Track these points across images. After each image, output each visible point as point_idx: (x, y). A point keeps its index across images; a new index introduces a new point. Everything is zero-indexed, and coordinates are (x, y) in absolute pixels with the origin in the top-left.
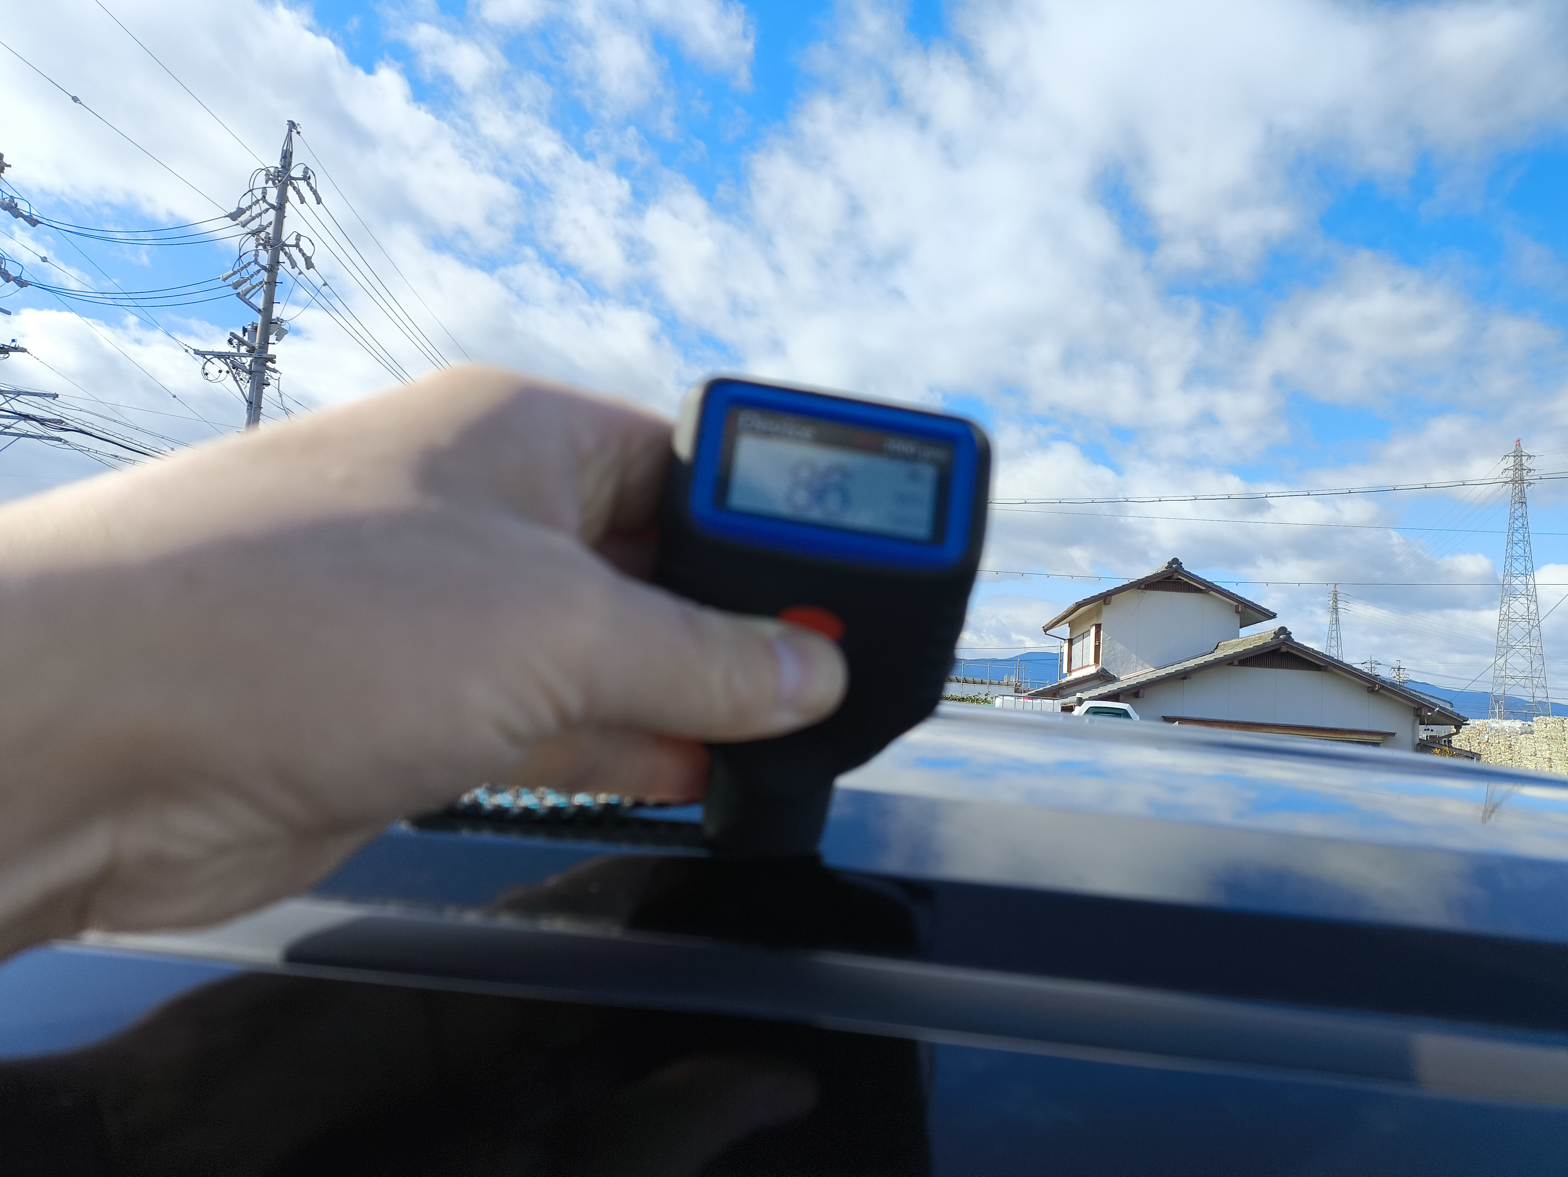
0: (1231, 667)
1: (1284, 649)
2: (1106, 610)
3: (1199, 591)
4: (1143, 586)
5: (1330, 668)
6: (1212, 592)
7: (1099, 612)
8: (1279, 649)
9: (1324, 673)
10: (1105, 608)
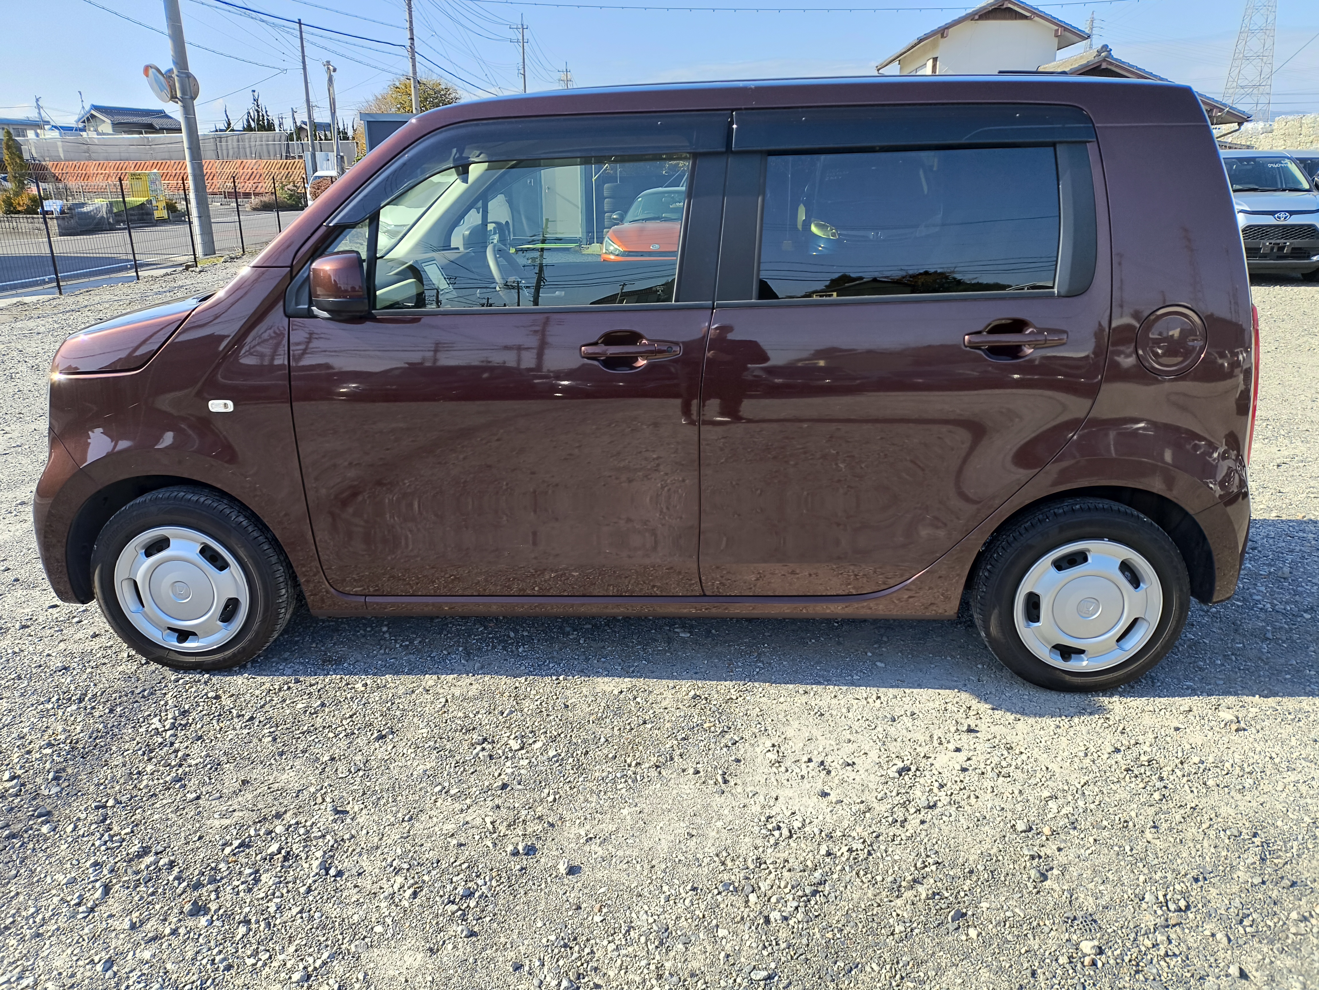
1: (1104, 66)
2: (943, 43)
3: (1026, 17)
4: (977, 17)
6: (1036, 19)
7: (935, 46)
10: (941, 41)
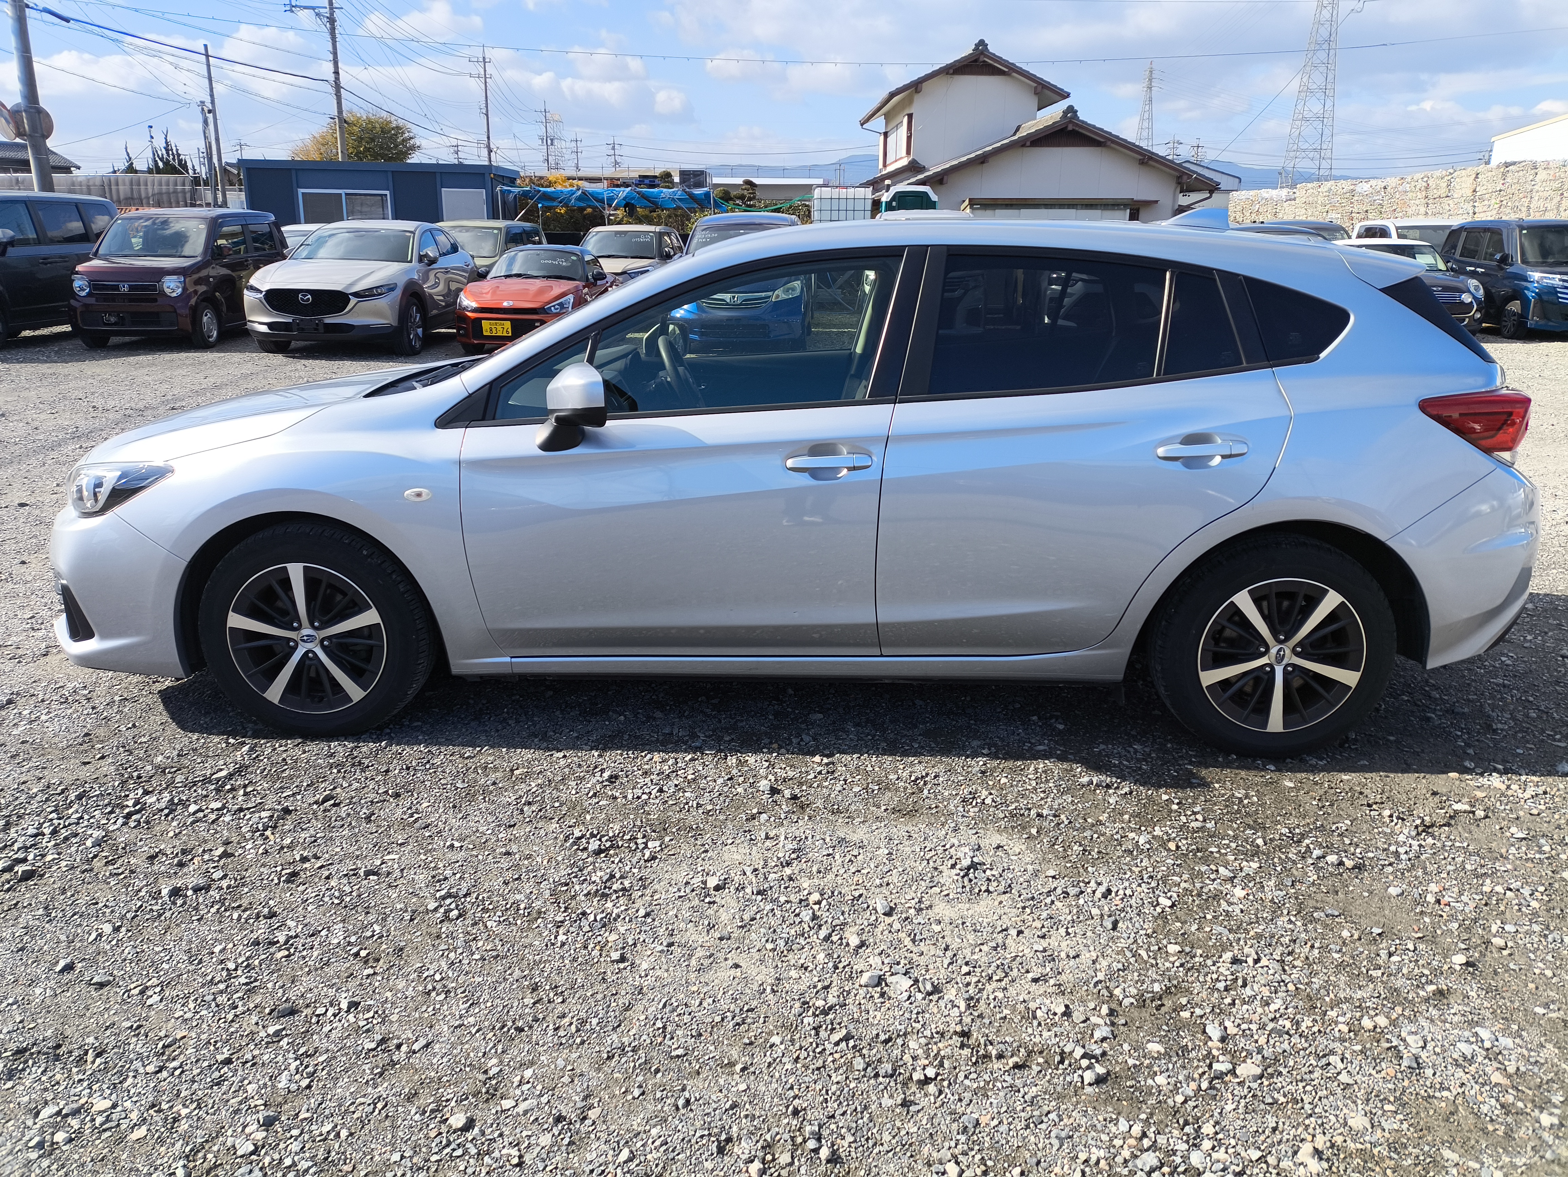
0: (1025, 149)
1: (1070, 127)
2: (917, 99)
3: (1002, 73)
4: (952, 71)
5: (1109, 143)
6: (1014, 74)
7: (909, 101)
8: (1067, 127)
9: (1104, 149)
10: (917, 97)
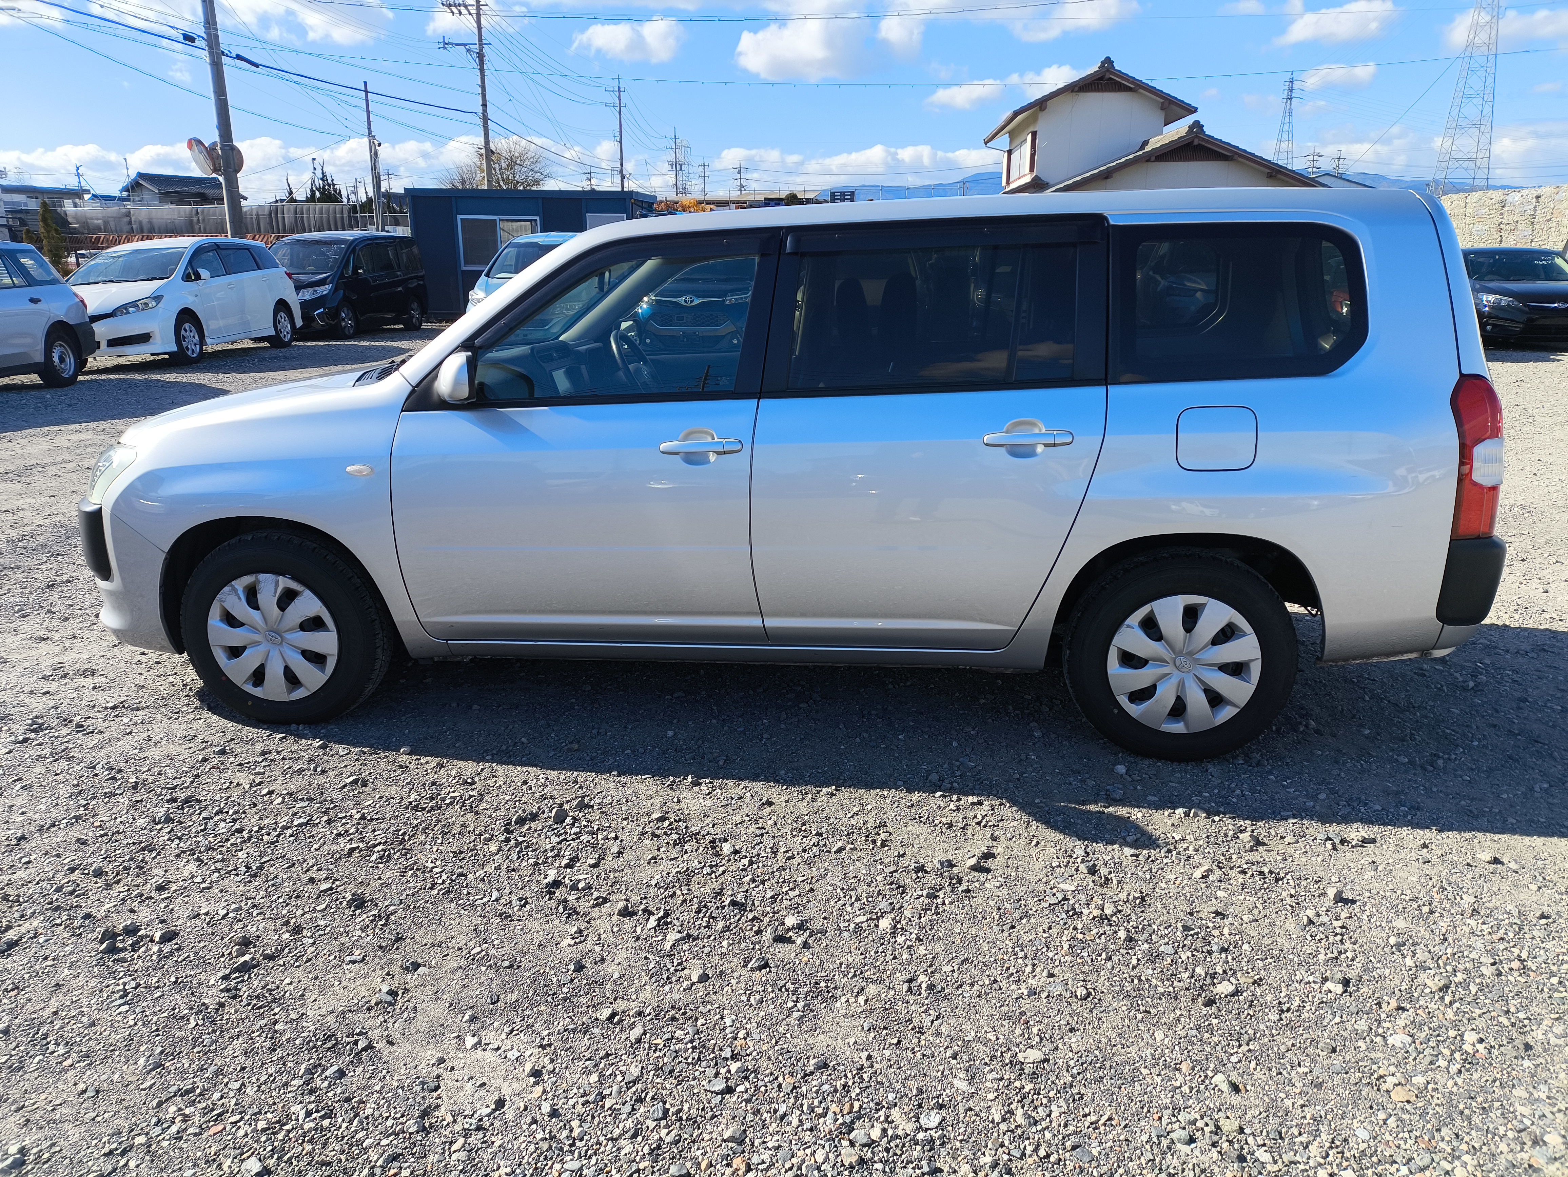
0: (1150, 164)
1: (1196, 142)
2: (1042, 116)
3: (1128, 89)
4: (1076, 89)
5: (1236, 157)
6: (1141, 90)
7: (1033, 119)
8: (1193, 142)
9: (1231, 163)
10: (1041, 114)
